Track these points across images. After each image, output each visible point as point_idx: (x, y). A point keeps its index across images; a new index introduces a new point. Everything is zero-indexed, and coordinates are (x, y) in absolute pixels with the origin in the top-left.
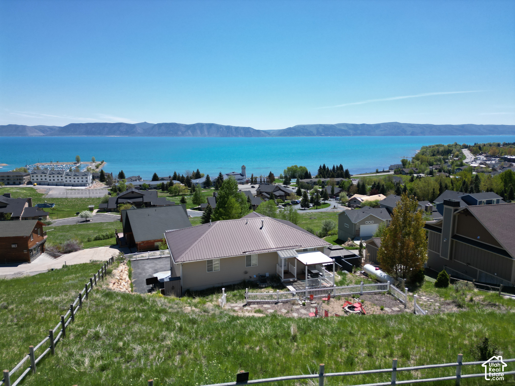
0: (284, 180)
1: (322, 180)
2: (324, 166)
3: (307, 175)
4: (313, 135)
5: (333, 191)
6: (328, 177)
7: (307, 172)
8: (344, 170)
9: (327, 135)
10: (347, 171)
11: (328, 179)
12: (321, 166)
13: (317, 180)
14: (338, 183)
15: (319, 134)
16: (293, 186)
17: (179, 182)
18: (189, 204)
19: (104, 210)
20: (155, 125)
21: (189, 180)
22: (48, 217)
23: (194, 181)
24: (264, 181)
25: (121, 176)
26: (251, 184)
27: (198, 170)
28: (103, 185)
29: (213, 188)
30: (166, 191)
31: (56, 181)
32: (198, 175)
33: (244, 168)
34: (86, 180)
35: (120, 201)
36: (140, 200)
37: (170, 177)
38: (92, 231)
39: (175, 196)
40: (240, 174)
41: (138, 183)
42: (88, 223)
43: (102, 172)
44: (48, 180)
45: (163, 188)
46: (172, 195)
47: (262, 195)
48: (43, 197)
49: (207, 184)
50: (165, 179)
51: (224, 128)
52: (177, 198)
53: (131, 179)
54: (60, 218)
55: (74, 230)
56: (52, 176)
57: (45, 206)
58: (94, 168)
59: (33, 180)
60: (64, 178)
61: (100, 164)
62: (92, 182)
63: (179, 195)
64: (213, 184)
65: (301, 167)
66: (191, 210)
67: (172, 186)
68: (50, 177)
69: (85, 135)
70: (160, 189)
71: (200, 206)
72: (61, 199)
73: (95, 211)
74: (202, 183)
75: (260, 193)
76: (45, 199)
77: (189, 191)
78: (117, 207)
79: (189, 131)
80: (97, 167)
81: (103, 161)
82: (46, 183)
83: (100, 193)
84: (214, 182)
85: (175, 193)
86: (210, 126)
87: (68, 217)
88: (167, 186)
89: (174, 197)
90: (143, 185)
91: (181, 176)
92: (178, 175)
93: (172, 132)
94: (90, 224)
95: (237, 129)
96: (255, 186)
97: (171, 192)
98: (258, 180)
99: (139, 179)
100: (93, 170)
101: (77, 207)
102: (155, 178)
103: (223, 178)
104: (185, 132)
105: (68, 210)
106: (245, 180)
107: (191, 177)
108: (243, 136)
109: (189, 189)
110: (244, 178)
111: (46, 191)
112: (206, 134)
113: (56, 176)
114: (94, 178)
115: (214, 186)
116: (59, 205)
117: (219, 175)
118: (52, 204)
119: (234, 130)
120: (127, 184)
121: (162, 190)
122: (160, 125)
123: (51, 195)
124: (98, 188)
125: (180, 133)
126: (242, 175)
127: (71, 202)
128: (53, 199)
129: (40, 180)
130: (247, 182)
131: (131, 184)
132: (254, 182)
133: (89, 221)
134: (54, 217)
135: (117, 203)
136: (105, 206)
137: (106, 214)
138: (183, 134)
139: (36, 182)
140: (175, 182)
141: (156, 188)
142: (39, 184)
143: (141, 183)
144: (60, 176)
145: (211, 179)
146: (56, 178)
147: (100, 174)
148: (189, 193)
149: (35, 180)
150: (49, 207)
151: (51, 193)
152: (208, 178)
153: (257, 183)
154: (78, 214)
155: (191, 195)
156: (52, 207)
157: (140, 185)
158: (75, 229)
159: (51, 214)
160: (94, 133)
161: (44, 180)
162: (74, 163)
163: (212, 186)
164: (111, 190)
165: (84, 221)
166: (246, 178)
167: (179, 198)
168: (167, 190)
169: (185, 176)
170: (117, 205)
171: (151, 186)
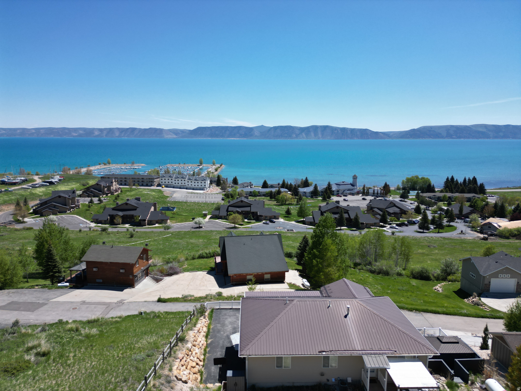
0: (401, 191)
1: (449, 195)
2: (452, 178)
3: (430, 188)
4: (442, 137)
5: (461, 210)
6: (457, 192)
7: (430, 185)
8: (479, 184)
9: (460, 137)
10: (482, 186)
11: (457, 195)
12: (448, 178)
13: (442, 195)
14: (469, 200)
15: (449, 136)
16: (412, 199)
17: (287, 190)
18: (294, 216)
19: (216, 216)
20: (271, 128)
21: (296, 189)
22: (169, 221)
23: (301, 190)
24: (377, 193)
25: (235, 181)
26: (363, 196)
27: (306, 178)
28: (219, 189)
29: (320, 198)
30: (273, 199)
31: (180, 184)
32: (306, 184)
33: (355, 178)
34: (205, 184)
35: (230, 209)
36: (247, 209)
37: (279, 184)
38: (202, 241)
39: (282, 205)
40: (351, 184)
41: (248, 189)
42: (201, 229)
43: (219, 177)
44: (173, 183)
45: (271, 196)
46: (278, 204)
47: (373, 211)
48: (168, 199)
49: (315, 193)
50: (274, 186)
51: (339, 130)
52: (284, 208)
53: (244, 186)
54: (179, 222)
55: (187, 238)
56: (177, 180)
57: (168, 209)
58: (214, 171)
59: (162, 182)
60: (186, 182)
61: (219, 167)
62: (210, 186)
63: (285, 204)
64: (320, 194)
65: (422, 178)
66: (295, 223)
67: (279, 194)
68: (175, 180)
69: (210, 137)
70: (268, 196)
71: (304, 219)
72: (182, 202)
73: (209, 217)
74: (309, 192)
75: (370, 209)
76: (169, 202)
77: (296, 200)
78: (227, 215)
79: (303, 134)
80: (216, 170)
81: (222, 164)
82: (172, 186)
83: (215, 198)
84: (322, 191)
85: (282, 202)
86: (325, 128)
87: (185, 221)
88: (274, 194)
89: (281, 207)
90: (253, 192)
91: (289, 183)
92: (286, 183)
93: (286, 135)
94: (202, 231)
95: (353, 130)
96: (366, 197)
97: (277, 200)
98: (371, 191)
99: (251, 185)
100: (213, 173)
101: (194, 212)
102: (265, 185)
103: (331, 188)
104: (299, 134)
105: (186, 214)
106: (356, 191)
107: (299, 185)
108: (359, 138)
109: (296, 198)
110: (355, 189)
111: (171, 194)
112: (320, 136)
113: (180, 180)
114: (211, 183)
115: (322, 195)
116: (179, 209)
117: (328, 185)
118: (174, 208)
119: (349, 132)
120: (239, 190)
121: (270, 198)
122: (275, 128)
123: (175, 197)
124: (214, 192)
125: (294, 136)
126: (352, 185)
127: (189, 206)
128: (175, 202)
129: (167, 183)
130: (358, 193)
131: (242, 191)
132: (366, 194)
133: (202, 227)
134: (174, 221)
135: (227, 211)
136: (217, 213)
137: (217, 220)
138: (297, 136)
139: (164, 185)
140: (282, 190)
141: (265, 195)
142: (167, 186)
143: (252, 190)
144: (183, 180)
145: (319, 189)
146: (180, 182)
147: (216, 179)
148: (295, 203)
149: (163, 183)
150: (171, 210)
151: (175, 195)
152: (316, 187)
153: (369, 194)
154: (193, 219)
155: (297, 205)
156: (173, 210)
157: (251, 192)
158: (188, 236)
159: (172, 218)
160: (217, 136)
161: (170, 183)
162: (198, 165)
163: (320, 196)
164: (225, 195)
165: (197, 228)
166: (357, 188)
167: (285, 208)
168: (275, 198)
169: (293, 184)
170: (227, 213)
171: (260, 193)
